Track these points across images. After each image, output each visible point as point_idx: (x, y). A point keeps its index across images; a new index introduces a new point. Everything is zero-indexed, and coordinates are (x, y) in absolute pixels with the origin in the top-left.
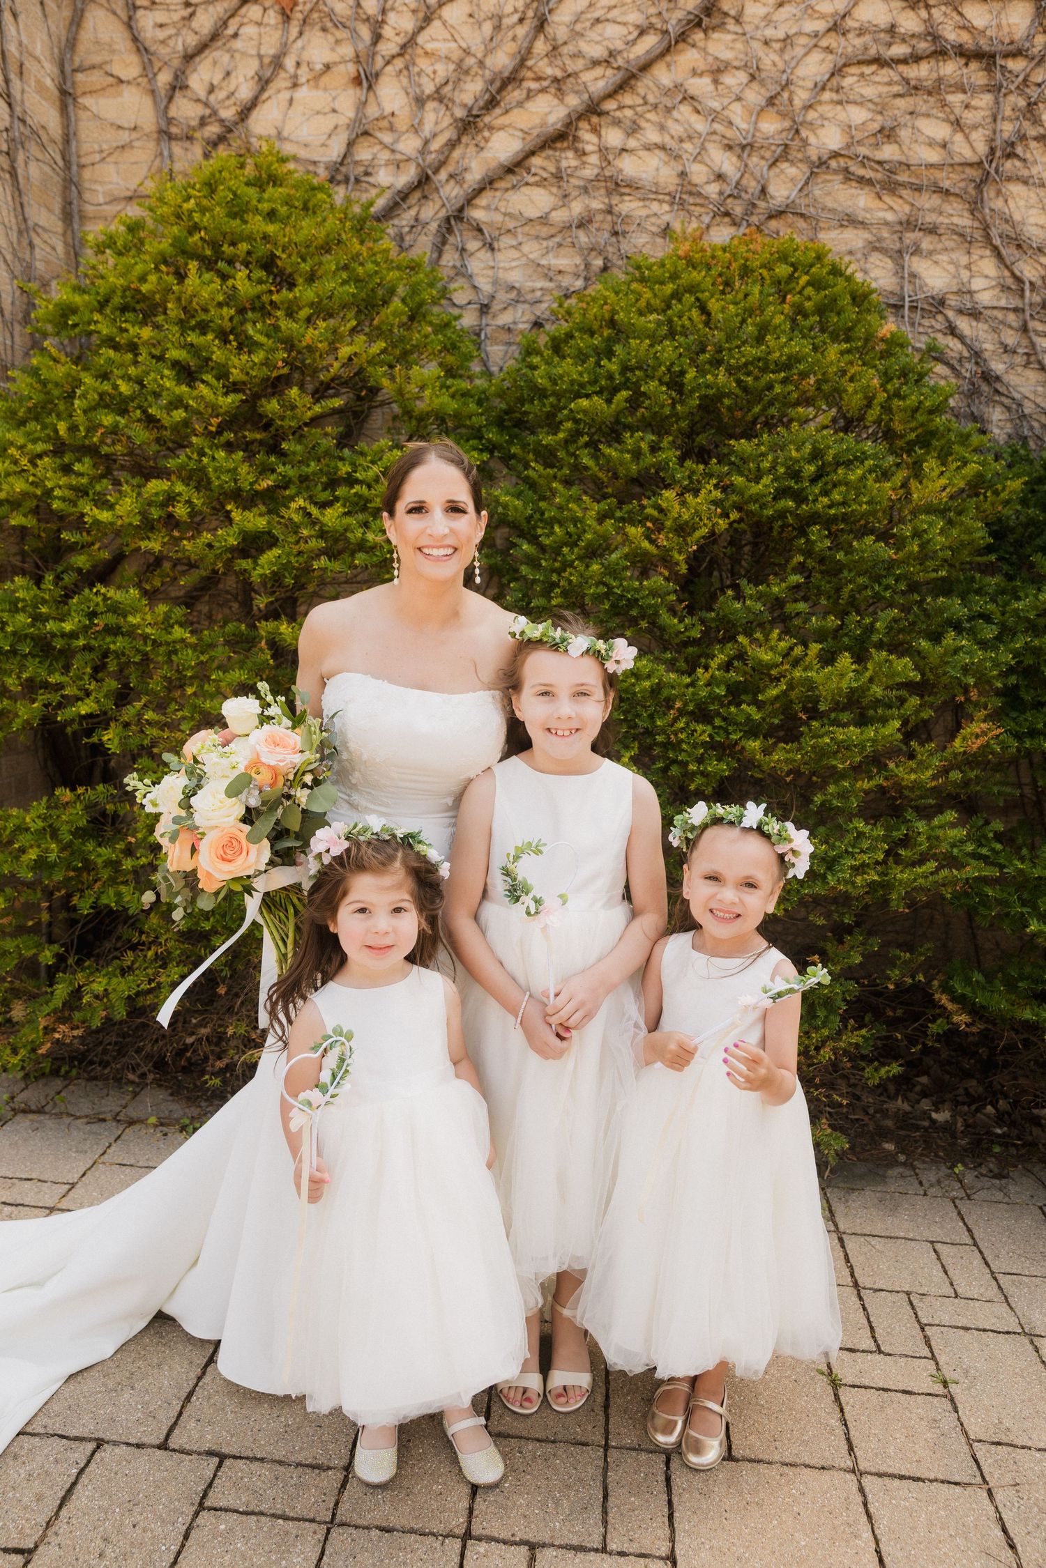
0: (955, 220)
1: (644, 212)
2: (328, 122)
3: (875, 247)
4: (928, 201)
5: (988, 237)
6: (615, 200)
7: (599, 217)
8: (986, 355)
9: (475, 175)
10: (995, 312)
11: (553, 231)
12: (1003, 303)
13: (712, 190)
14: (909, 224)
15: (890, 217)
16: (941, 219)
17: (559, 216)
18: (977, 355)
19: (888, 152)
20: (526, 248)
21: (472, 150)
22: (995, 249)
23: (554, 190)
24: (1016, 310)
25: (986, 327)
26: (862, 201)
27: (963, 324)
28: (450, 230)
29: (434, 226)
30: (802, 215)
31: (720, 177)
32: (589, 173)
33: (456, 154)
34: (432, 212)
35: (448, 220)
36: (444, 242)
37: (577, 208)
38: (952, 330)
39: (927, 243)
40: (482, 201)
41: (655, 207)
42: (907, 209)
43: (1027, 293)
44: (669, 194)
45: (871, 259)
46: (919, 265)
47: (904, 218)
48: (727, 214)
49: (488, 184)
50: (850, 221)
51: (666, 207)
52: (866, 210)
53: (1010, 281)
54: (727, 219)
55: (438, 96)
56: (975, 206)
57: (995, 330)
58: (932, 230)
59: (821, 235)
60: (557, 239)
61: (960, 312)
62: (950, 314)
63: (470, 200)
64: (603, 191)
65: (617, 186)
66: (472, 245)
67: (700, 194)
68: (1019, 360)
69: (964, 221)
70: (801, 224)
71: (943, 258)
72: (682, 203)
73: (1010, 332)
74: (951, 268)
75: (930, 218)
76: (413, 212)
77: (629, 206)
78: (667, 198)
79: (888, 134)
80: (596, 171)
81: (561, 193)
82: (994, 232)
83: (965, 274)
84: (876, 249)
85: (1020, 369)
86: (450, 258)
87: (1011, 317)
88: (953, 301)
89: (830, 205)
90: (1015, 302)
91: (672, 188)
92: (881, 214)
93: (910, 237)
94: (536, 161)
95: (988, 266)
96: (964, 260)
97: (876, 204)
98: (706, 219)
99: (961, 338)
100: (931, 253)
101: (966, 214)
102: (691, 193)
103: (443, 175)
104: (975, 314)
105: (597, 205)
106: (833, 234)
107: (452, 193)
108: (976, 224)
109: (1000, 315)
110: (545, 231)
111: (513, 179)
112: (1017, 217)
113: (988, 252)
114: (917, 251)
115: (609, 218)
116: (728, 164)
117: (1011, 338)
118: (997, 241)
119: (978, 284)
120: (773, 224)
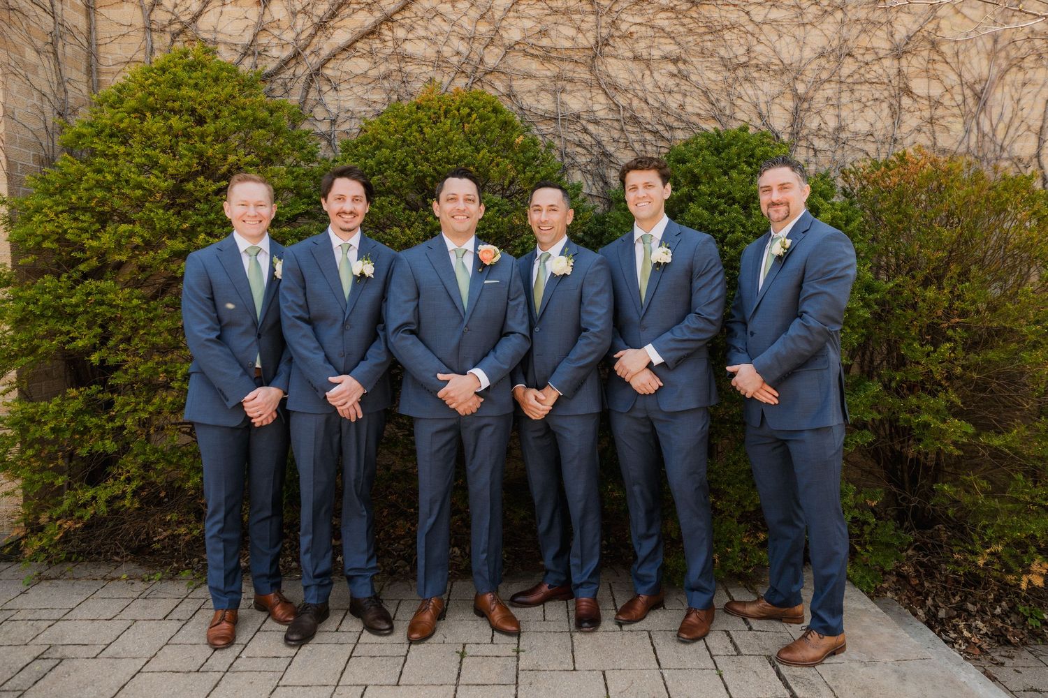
0: (582, 75)
1: (419, 71)
2: (244, 23)
3: (542, 89)
4: (568, 66)
5: (600, 85)
6: (403, 65)
7: (394, 74)
8: (604, 143)
9: (326, 51)
10: (607, 121)
11: (369, 81)
12: (610, 117)
13: (455, 60)
14: (558, 77)
15: (549, 73)
16: (575, 75)
17: (374, 73)
18: (599, 143)
19: (545, 42)
20: (355, 90)
21: (323, 39)
22: (604, 90)
23: (369, 59)
24: (618, 120)
25: (603, 129)
26: (534, 66)
27: (591, 127)
28: (312, 80)
29: (304, 78)
30: (503, 73)
31: (458, 53)
32: (389, 51)
33: (315, 40)
34: (302, 71)
35: (311, 75)
36: (309, 87)
37: (383, 69)
38: (585, 131)
39: (569, 87)
40: (330, 65)
41: (424, 68)
42: (557, 70)
43: (622, 112)
44: (432, 62)
45: (541, 95)
46: (565, 97)
47: (556, 75)
48: (463, 72)
49: (333, 56)
50: (528, 76)
51: (431, 68)
52: (536, 70)
53: (613, 106)
54: (464, 75)
55: (304, 11)
56: (592, 69)
57: (608, 130)
58: (571, 80)
59: (514, 83)
60: (373, 85)
61: (589, 121)
62: (584, 123)
63: (323, 66)
64: (396, 60)
65: (404, 58)
66: (326, 88)
67: (448, 62)
68: (622, 145)
69: (587, 76)
70: (503, 77)
71: (578, 94)
72: (439, 66)
73: (616, 131)
74: (583, 99)
75: (570, 74)
76: (292, 71)
77: (410, 68)
78: (431, 64)
79: (544, 33)
80: (392, 50)
81: (373, 61)
82: (602, 82)
83: (590, 102)
84: (542, 90)
85: (622, 150)
86: (313, 95)
87: (615, 124)
88: (584, 116)
89: (518, 68)
90: (617, 117)
91: (433, 59)
92: (544, 72)
93: (560, 84)
94: (359, 45)
95: (601, 98)
96: (589, 95)
97: (541, 67)
98: (452, 75)
99: (591, 135)
100: (571, 92)
101: (588, 72)
102: (443, 61)
103: (308, 52)
104: (596, 122)
105: (393, 66)
106: (520, 82)
107: (313, 61)
108: (593, 78)
109: (609, 123)
110: (366, 81)
111: (346, 54)
112: (613, 74)
113: (601, 92)
114: (563, 90)
115: (400, 74)
116: (463, 47)
117: (616, 135)
118: (604, 86)
119: (596, 107)
120: (488, 77)
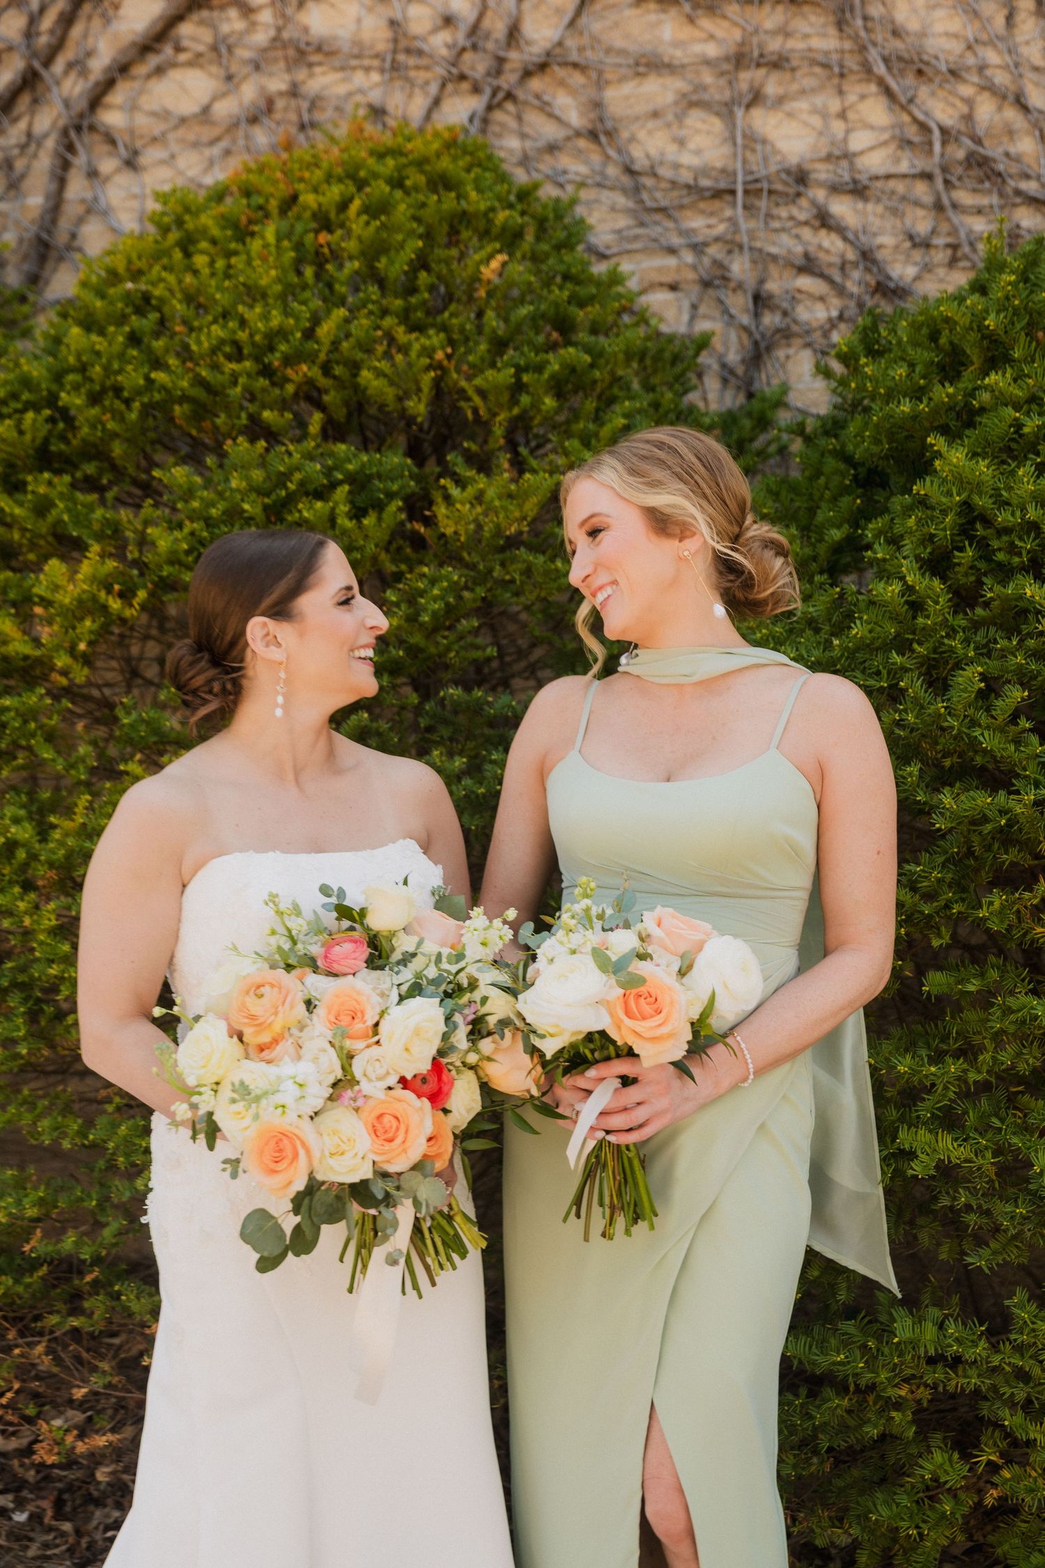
0: (817, 43)
1: (342, 89)
3: (692, 102)
4: (770, 18)
5: (867, 69)
6: (301, 75)
7: (280, 104)
8: (880, 255)
9: (102, 59)
10: (892, 184)
11: (216, 132)
12: (904, 167)
13: (440, 42)
14: (739, 59)
15: (712, 50)
16: (792, 44)
17: (225, 108)
18: (867, 257)
20: (182, 162)
21: (96, 23)
22: (881, 82)
23: (214, 69)
24: (927, 176)
25: (880, 209)
26: (665, 31)
27: (841, 208)
28: (70, 148)
29: (50, 143)
30: (575, 66)
31: (448, 21)
32: (261, 37)
33: (77, 31)
34: (47, 120)
35: (65, 132)
36: (66, 165)
37: (249, 92)
38: (824, 220)
39: (772, 87)
40: (117, 96)
41: (359, 79)
42: (737, 35)
43: (937, 147)
44: (377, 56)
45: (689, 121)
46: (763, 121)
47: (732, 50)
48: (462, 77)
49: (122, 69)
50: (651, 65)
51: (375, 77)
52: (677, 44)
53: (912, 132)
54: (465, 86)
56: (843, 17)
57: (895, 212)
58: (778, 63)
59: (611, 94)
60: (224, 144)
61: (835, 189)
62: (820, 194)
63: (96, 101)
64: (282, 64)
65: (303, 53)
66: (107, 165)
67: (420, 53)
68: (941, 256)
69: (829, 42)
70: (577, 79)
71: (802, 105)
72: (395, 66)
73: (921, 213)
74: (816, 121)
75: (774, 45)
76: (22, 125)
77: (320, 81)
78: (376, 63)
80: (272, 33)
81: (222, 73)
82: (873, 55)
83: (838, 127)
84: (693, 104)
85: (941, 272)
86: (76, 188)
87: (921, 190)
88: (822, 173)
89: (619, 43)
90: (921, 164)
91: (382, 46)
92: (698, 48)
93: (746, 78)
94: (186, 29)
95: (876, 111)
96: (835, 105)
97: (686, 32)
98: (434, 89)
99: (838, 229)
100: (780, 100)
101: (832, 31)
102: (408, 51)
103: (59, 66)
104: (858, 190)
105: (277, 83)
106: (628, 88)
107: (74, 88)
108: (848, 45)
109: (900, 187)
110: (207, 133)
111: (153, 61)
112: (913, 25)
113: (873, 88)
114: (756, 98)
115: (293, 103)
117: (922, 223)
118: (880, 69)
119: (859, 141)
120: (536, 84)
